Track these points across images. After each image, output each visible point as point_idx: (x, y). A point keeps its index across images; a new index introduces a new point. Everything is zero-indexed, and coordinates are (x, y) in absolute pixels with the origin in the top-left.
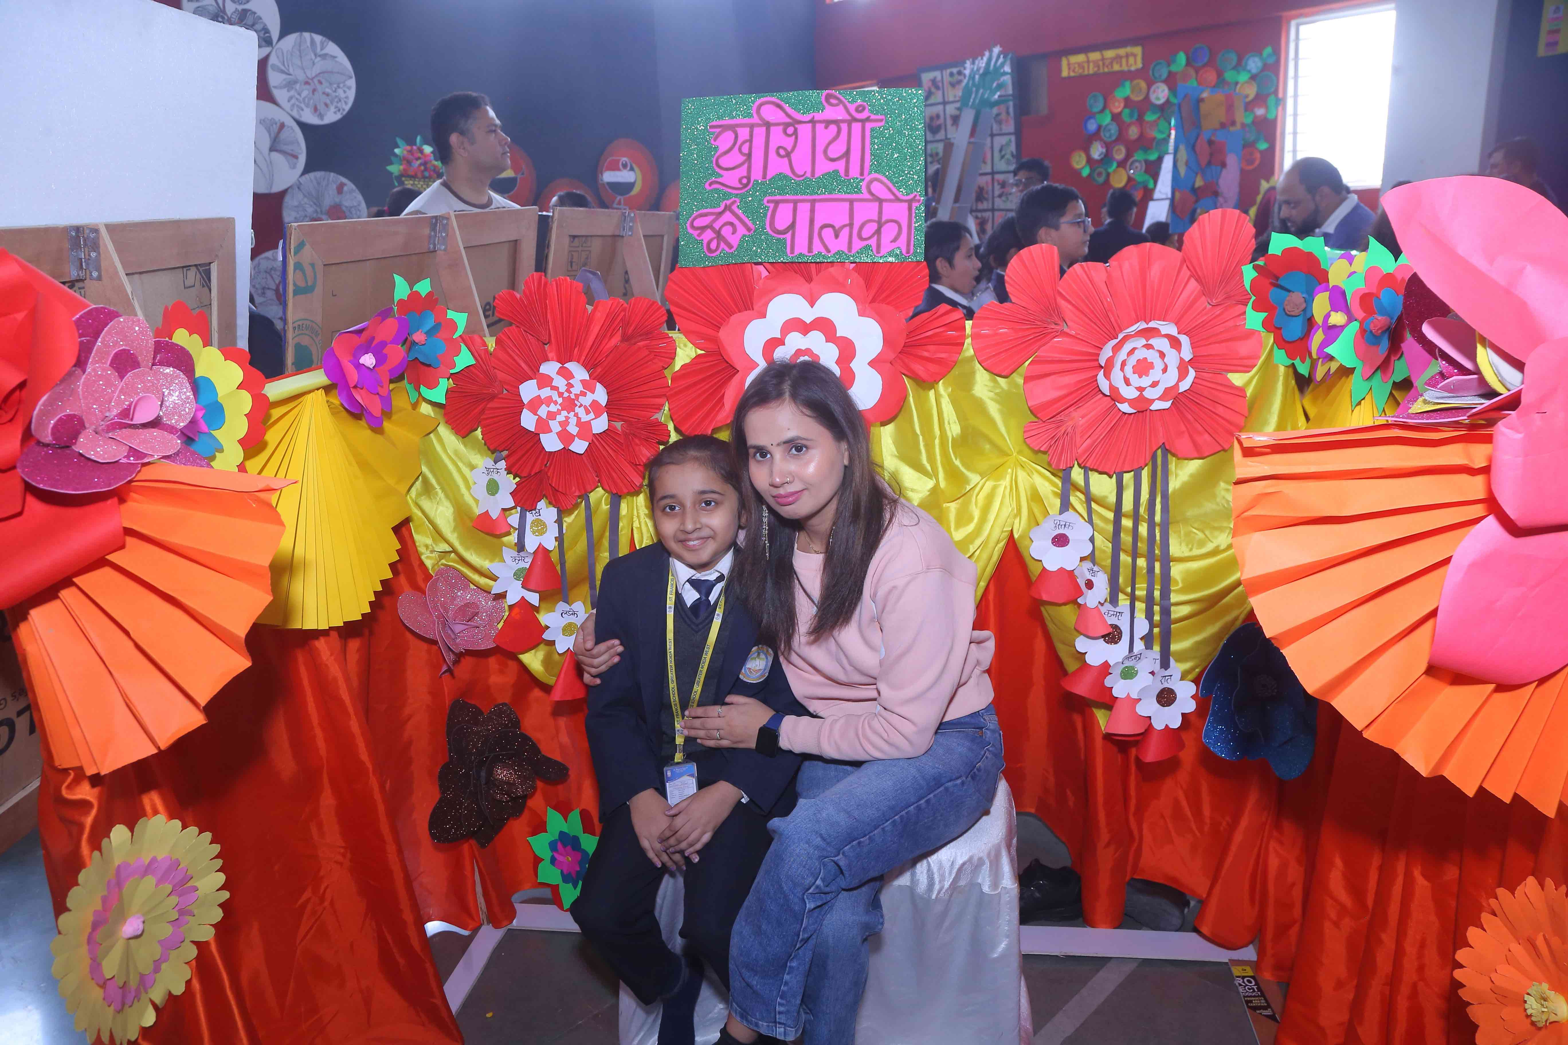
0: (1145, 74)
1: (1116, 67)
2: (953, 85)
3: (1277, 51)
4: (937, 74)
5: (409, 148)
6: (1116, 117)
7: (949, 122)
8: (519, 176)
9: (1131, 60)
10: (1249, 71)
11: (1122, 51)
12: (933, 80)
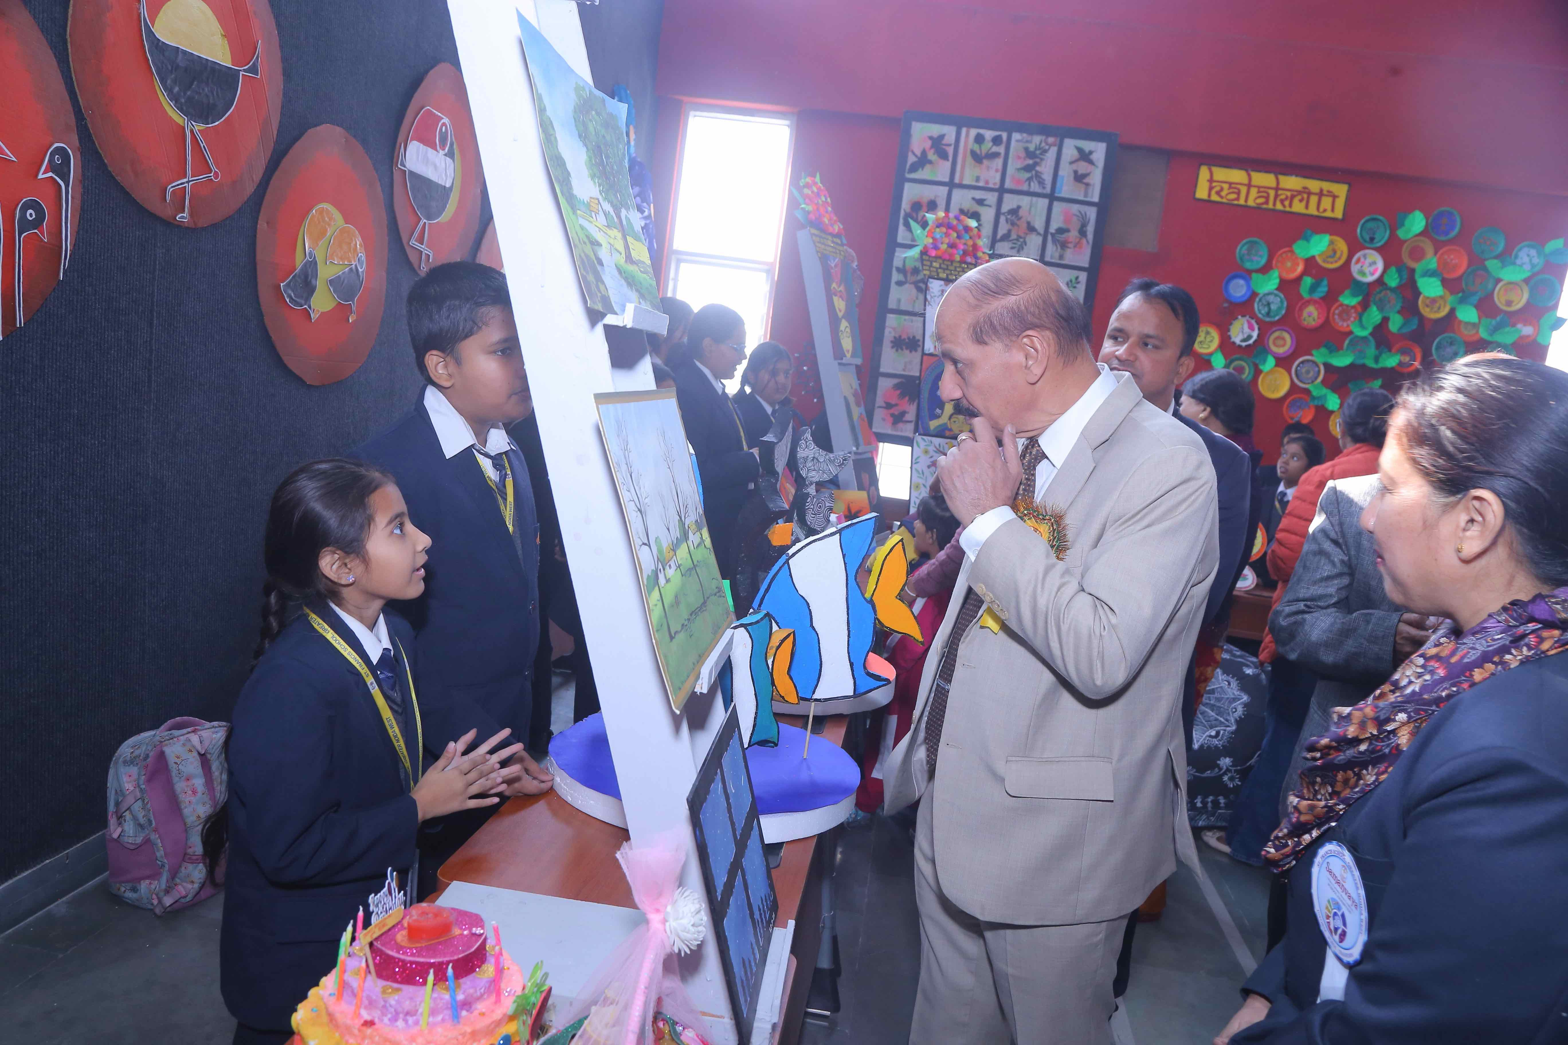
0: (1347, 228)
1: (1298, 207)
2: (978, 158)
6: (1288, 287)
9: (1326, 202)
10: (1521, 268)
11: (1314, 185)
12: (936, 141)
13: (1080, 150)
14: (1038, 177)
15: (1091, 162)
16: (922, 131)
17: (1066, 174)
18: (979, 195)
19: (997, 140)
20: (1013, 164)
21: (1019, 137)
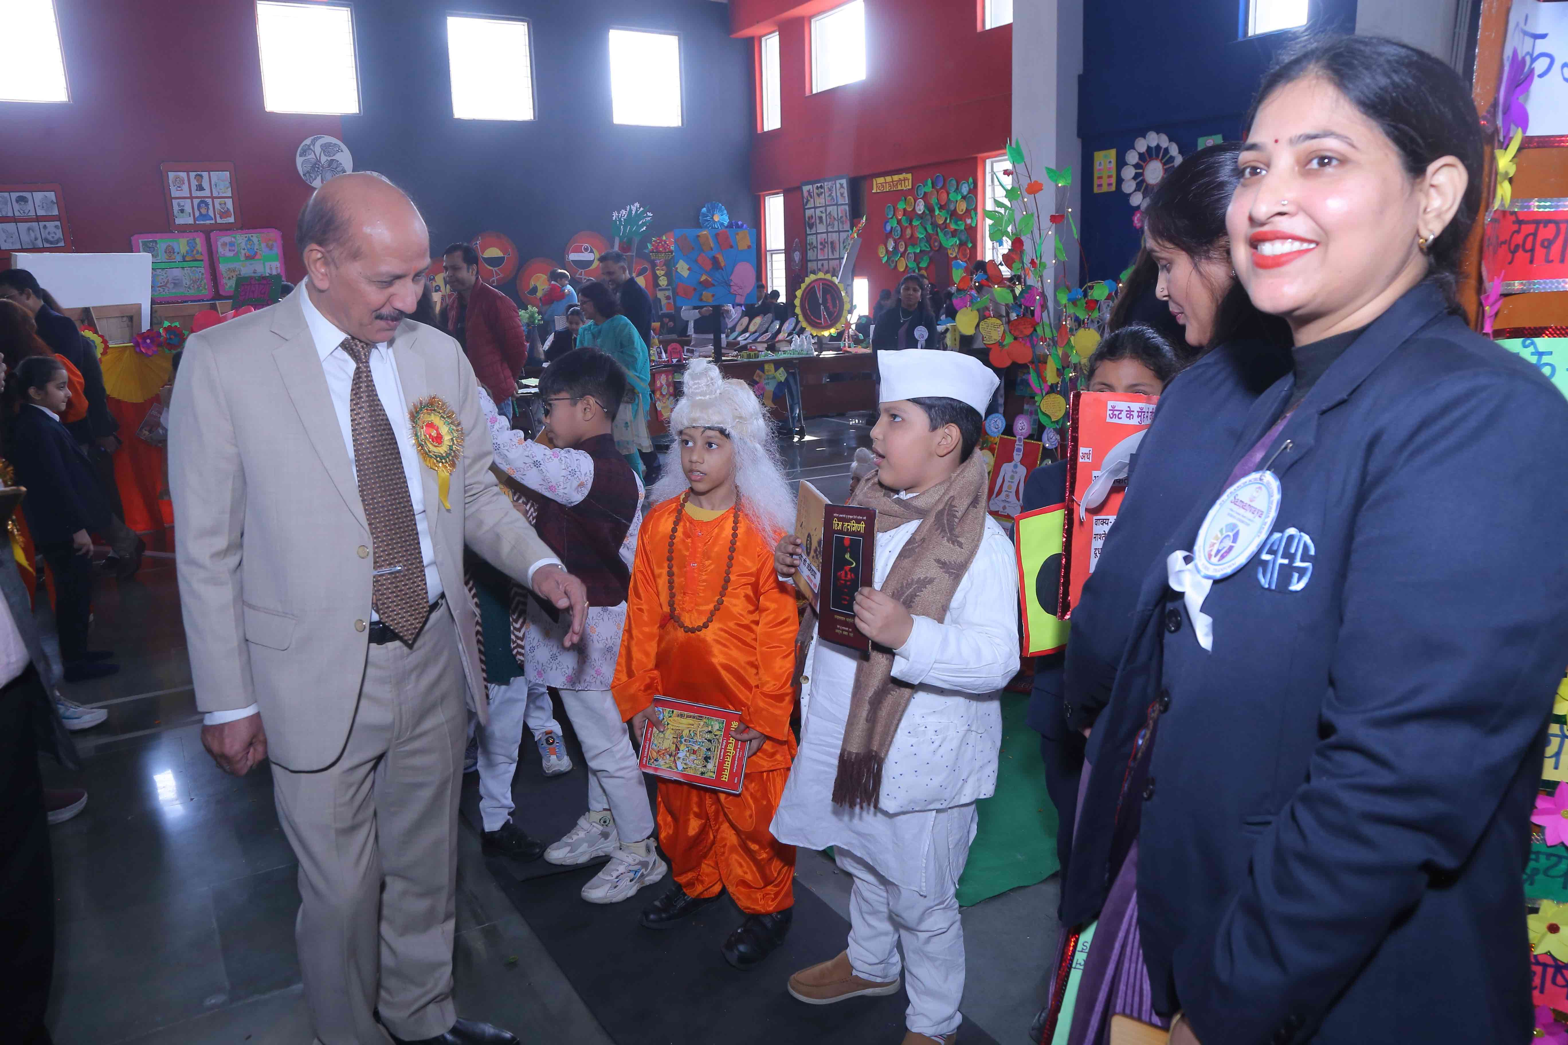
0: (913, 192)
1: (899, 188)
2: (819, 195)
3: (975, 181)
4: (811, 186)
6: (899, 222)
7: (818, 221)
8: (506, 256)
9: (907, 181)
10: (962, 194)
11: (901, 176)
12: (809, 191)
13: (840, 184)
14: (833, 198)
15: (843, 188)
16: (806, 189)
17: (838, 194)
18: (821, 209)
19: (821, 187)
20: (827, 195)
21: (826, 184)
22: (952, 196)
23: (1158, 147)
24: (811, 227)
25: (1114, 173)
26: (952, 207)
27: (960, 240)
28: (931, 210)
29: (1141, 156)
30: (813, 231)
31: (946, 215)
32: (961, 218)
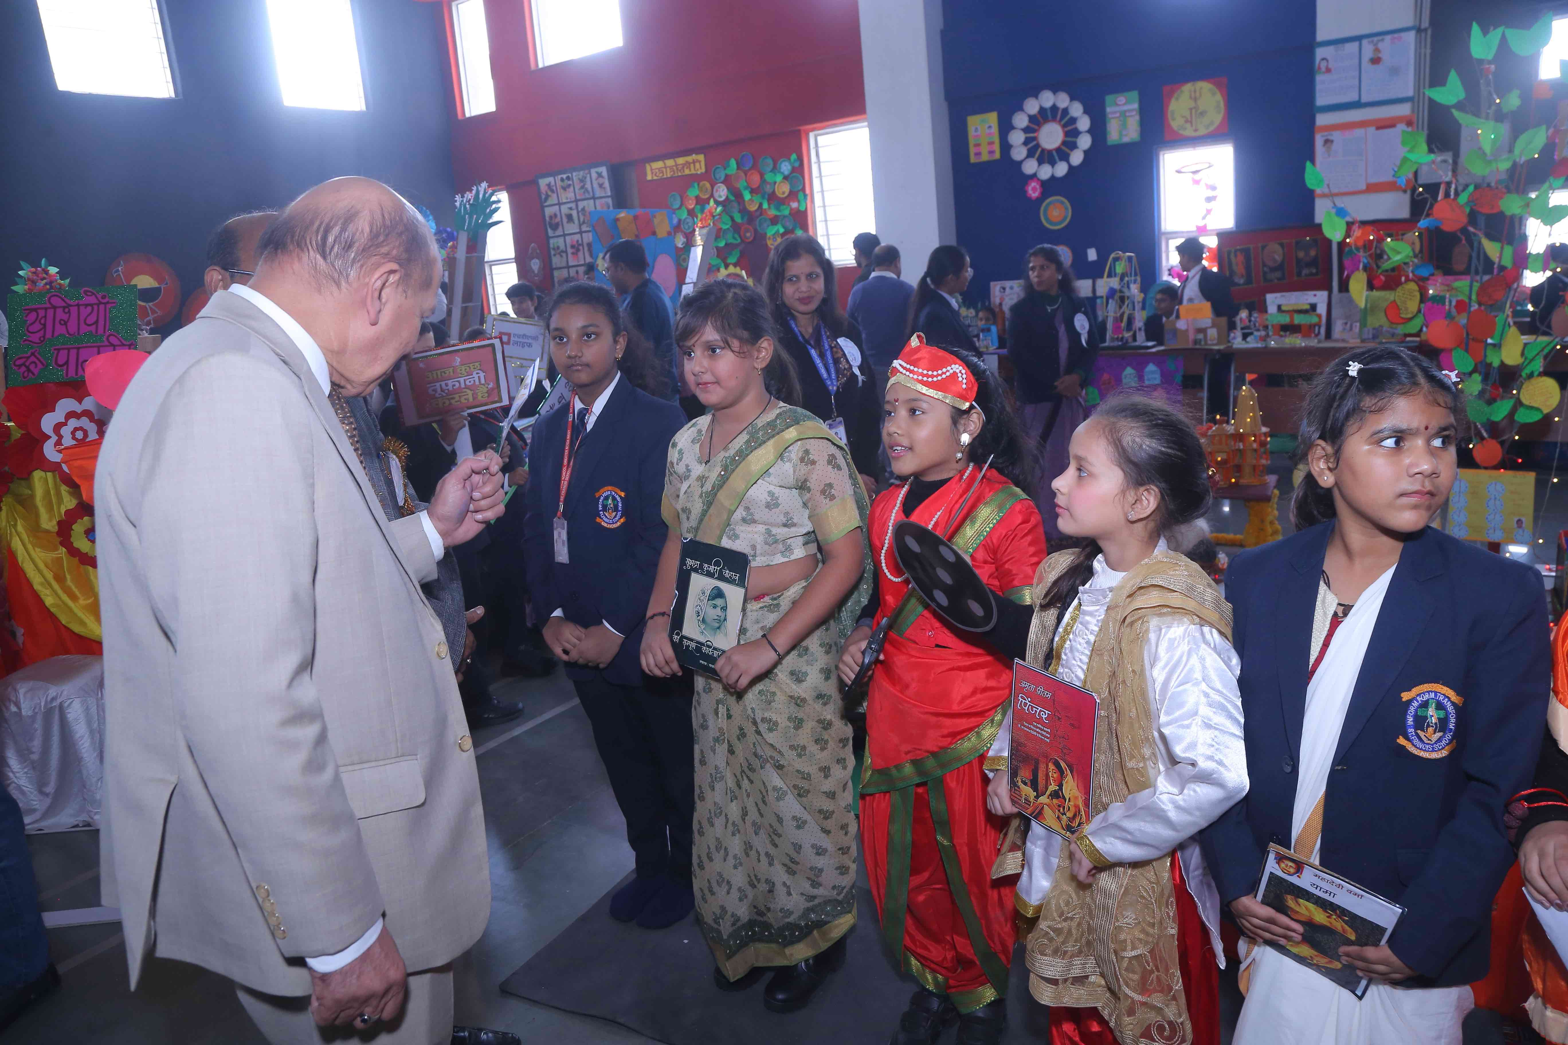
0: (708, 176)
1: (687, 172)
2: (564, 189)
3: (800, 158)
4: (551, 180)
5: (33, 270)
6: (691, 212)
7: (565, 220)
9: (697, 165)
10: (783, 173)
11: (689, 159)
12: (549, 185)
13: (597, 173)
14: (587, 190)
15: (602, 177)
16: (543, 182)
17: (596, 186)
18: (569, 205)
19: (568, 178)
20: (577, 187)
21: (574, 174)
22: (769, 177)
23: (1054, 108)
24: (555, 227)
25: (996, 139)
26: (768, 189)
27: (784, 227)
28: (738, 196)
29: (1032, 118)
30: (559, 232)
31: (760, 200)
32: (783, 201)
